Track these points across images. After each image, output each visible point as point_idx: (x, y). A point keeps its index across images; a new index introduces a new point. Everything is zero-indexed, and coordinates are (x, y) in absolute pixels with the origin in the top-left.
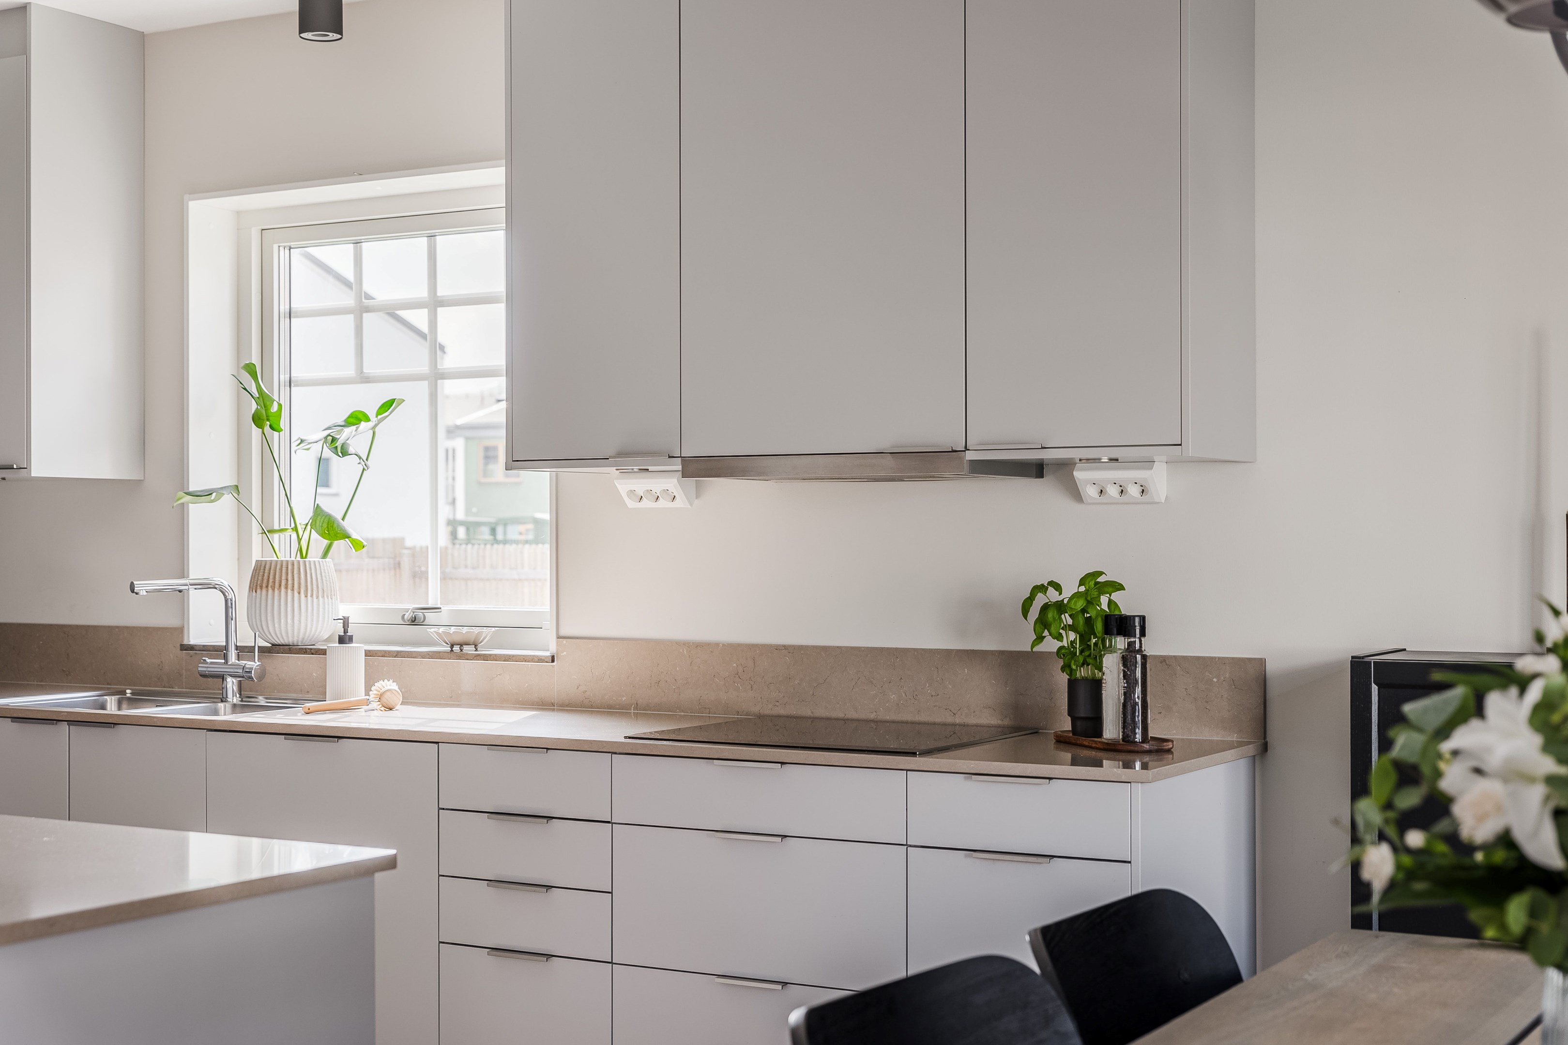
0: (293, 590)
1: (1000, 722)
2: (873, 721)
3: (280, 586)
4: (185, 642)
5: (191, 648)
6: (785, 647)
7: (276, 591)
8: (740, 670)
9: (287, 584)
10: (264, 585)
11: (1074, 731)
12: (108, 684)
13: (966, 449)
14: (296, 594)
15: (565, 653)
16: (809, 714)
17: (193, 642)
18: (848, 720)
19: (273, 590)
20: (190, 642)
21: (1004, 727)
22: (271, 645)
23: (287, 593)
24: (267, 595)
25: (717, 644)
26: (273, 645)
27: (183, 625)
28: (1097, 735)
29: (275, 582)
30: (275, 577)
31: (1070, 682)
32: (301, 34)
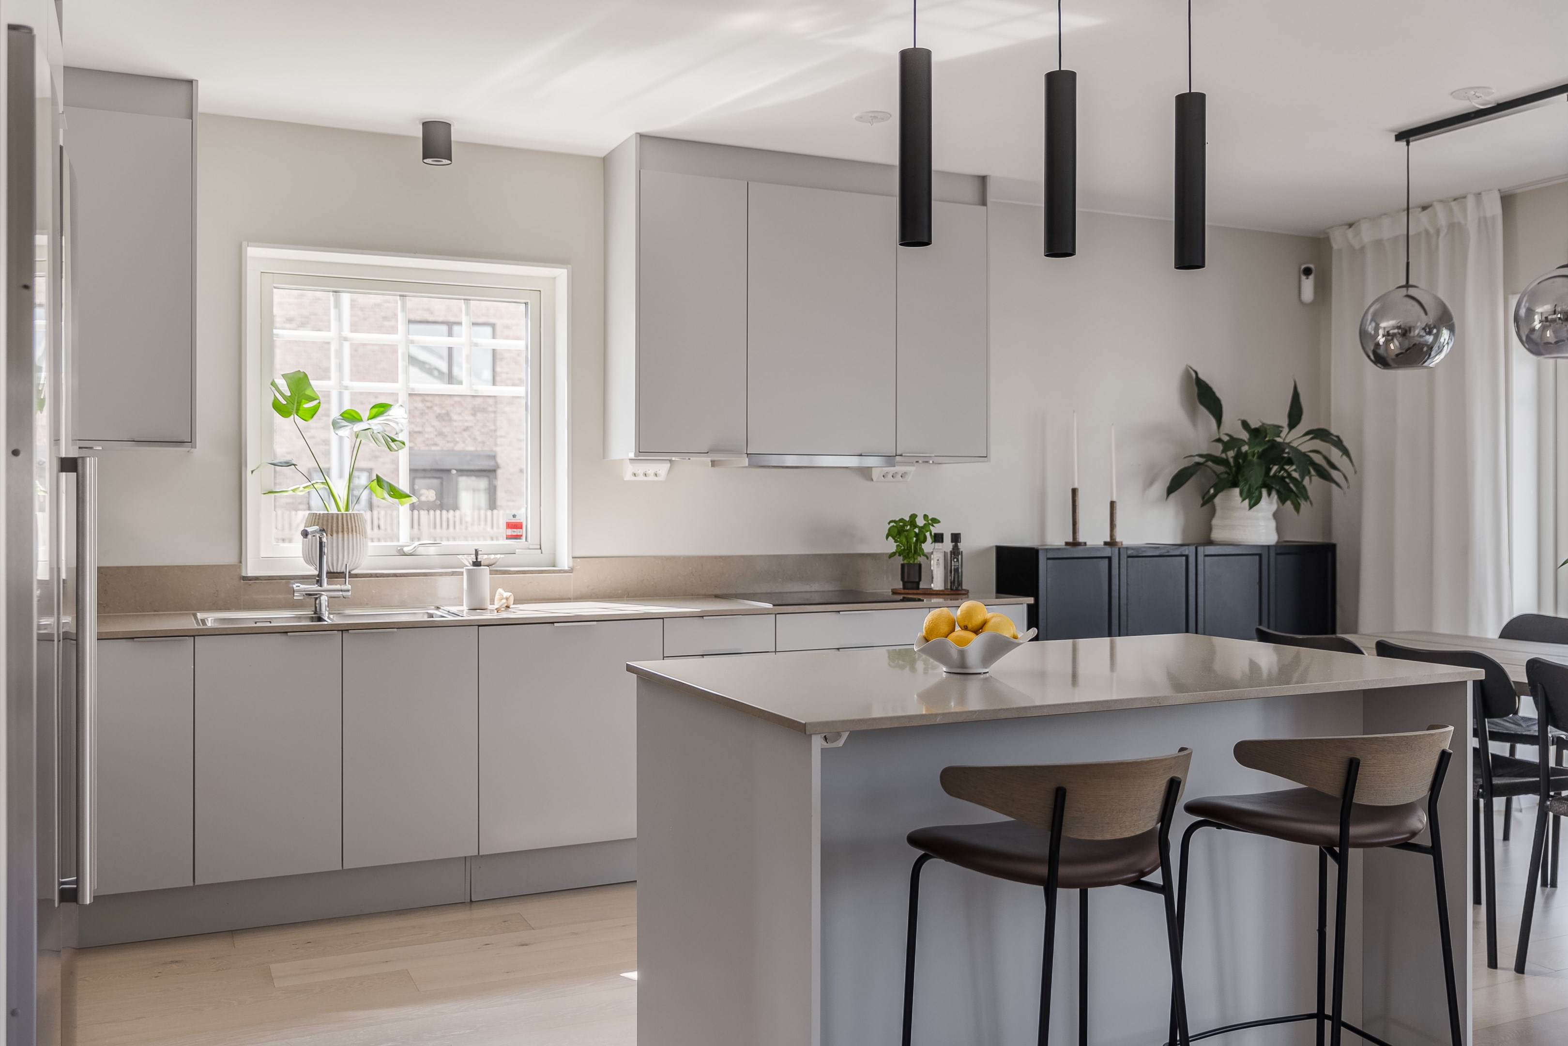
1: (834, 589)
2: (769, 593)
3: (352, 531)
4: (244, 574)
5: (245, 578)
6: (721, 557)
7: (340, 535)
11: (904, 588)
12: (155, 611)
13: (896, 455)
14: (361, 536)
15: (579, 567)
16: (734, 592)
17: (251, 574)
18: (756, 593)
19: (348, 534)
20: (247, 574)
23: (356, 535)
24: (343, 538)
25: (679, 557)
26: (335, 573)
27: (241, 562)
28: (918, 588)
29: (348, 528)
30: (347, 525)
31: (903, 566)
32: (424, 158)
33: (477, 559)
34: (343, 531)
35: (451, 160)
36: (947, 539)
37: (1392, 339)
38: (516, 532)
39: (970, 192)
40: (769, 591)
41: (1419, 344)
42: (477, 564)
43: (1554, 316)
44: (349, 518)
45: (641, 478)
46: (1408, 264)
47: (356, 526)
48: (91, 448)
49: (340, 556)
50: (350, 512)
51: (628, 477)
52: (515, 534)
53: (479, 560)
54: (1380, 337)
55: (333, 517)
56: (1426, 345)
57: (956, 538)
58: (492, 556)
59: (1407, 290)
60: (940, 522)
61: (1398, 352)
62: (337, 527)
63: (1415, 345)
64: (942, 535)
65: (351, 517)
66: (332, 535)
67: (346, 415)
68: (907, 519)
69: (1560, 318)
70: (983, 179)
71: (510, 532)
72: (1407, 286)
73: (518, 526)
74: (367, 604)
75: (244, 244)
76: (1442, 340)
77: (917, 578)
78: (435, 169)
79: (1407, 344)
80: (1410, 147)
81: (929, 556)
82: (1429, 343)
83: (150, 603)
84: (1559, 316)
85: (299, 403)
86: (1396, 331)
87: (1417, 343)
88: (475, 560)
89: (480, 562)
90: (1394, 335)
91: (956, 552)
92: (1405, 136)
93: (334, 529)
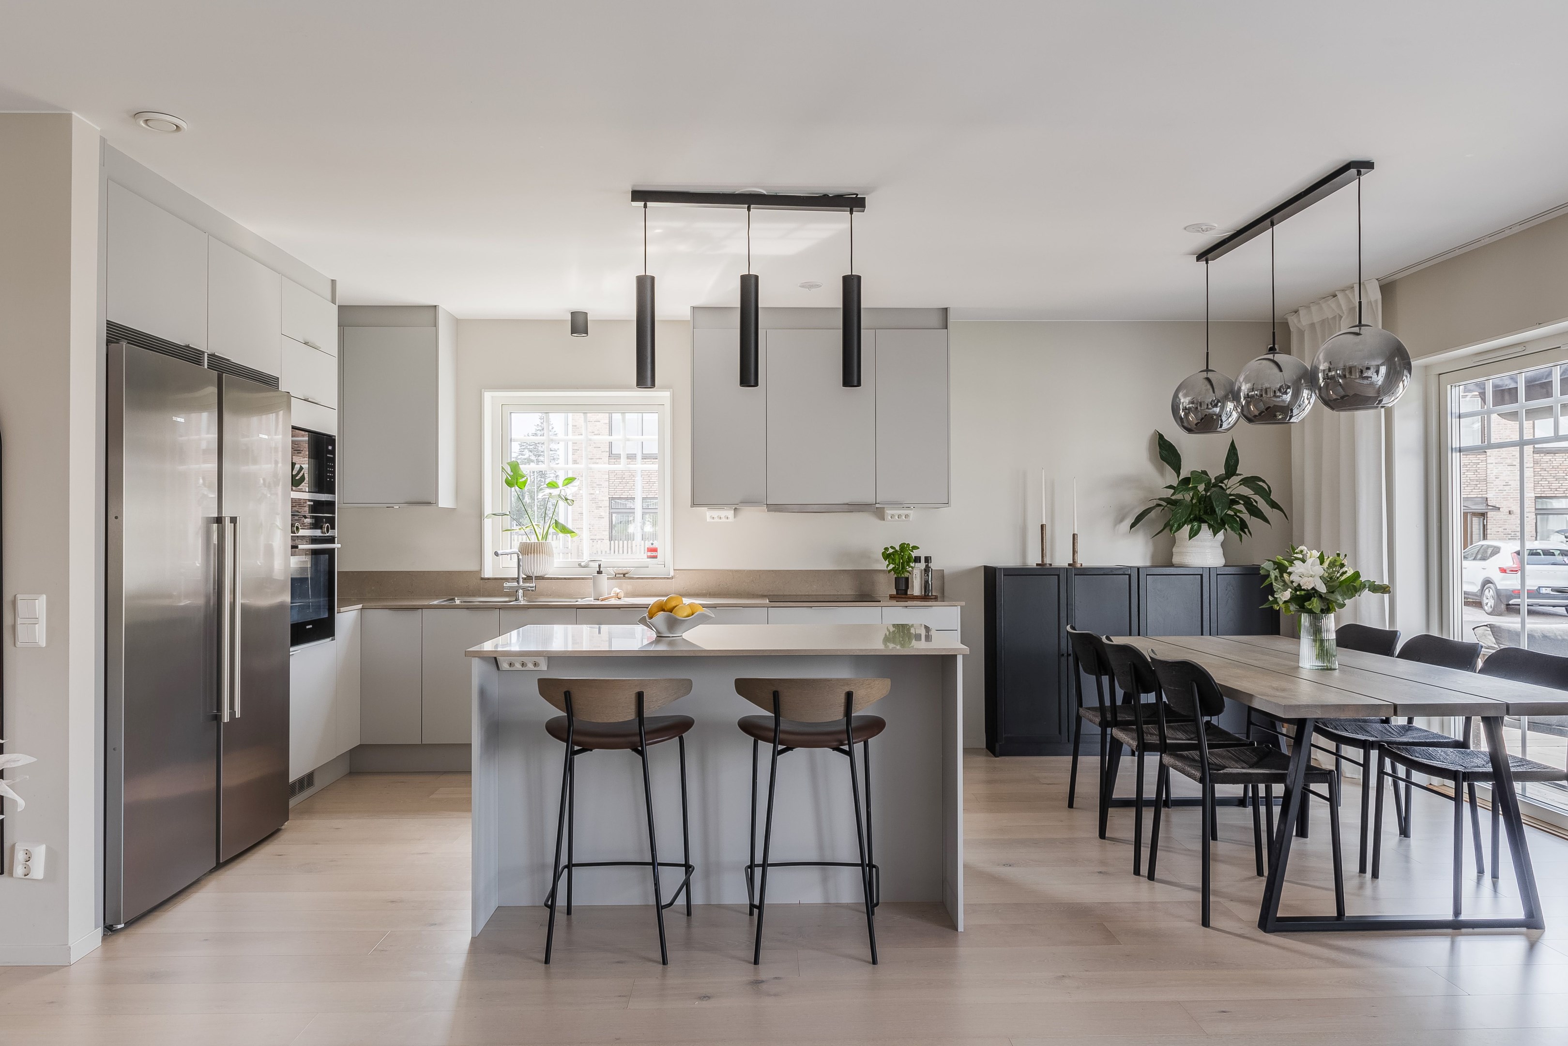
0: (545, 554)
1: (854, 594)
2: (807, 595)
3: (540, 552)
4: (482, 577)
5: (482, 579)
7: (532, 554)
8: (754, 579)
9: (542, 552)
10: (532, 552)
11: (897, 593)
13: (876, 503)
14: (544, 555)
15: (677, 576)
17: (486, 576)
18: (797, 595)
19: (537, 554)
20: (484, 576)
21: (857, 595)
22: (526, 577)
23: (542, 555)
24: (534, 556)
26: (527, 576)
27: (481, 570)
28: (906, 594)
29: (537, 551)
30: (537, 549)
31: (896, 578)
32: (572, 334)
33: (600, 569)
34: (534, 553)
35: (587, 334)
36: (923, 560)
37: (1189, 413)
38: (654, 554)
39: (936, 320)
40: (807, 594)
41: (1209, 414)
42: (599, 572)
43: (1253, 393)
44: (538, 545)
45: (717, 520)
46: (1208, 353)
47: (542, 550)
48: (393, 507)
49: (536, 567)
50: (547, 541)
51: (708, 519)
52: (653, 555)
53: (601, 570)
54: (1181, 411)
55: (529, 544)
56: (1215, 414)
57: (928, 560)
58: (628, 568)
59: (1207, 373)
60: (919, 548)
61: (1196, 422)
62: (531, 550)
63: (1206, 415)
64: (920, 557)
65: (537, 544)
66: (528, 555)
67: (550, 485)
68: (898, 548)
69: (1257, 394)
70: (946, 310)
71: (649, 554)
72: (1207, 370)
73: (655, 550)
74: (550, 595)
75: (483, 390)
76: (1228, 409)
77: (904, 586)
78: (579, 339)
79: (1200, 416)
80: (1208, 265)
81: (911, 573)
82: (1217, 413)
83: (434, 591)
84: (1256, 392)
85: (517, 479)
86: (1191, 405)
87: (1207, 414)
88: (598, 570)
89: (602, 571)
90: (1190, 409)
91: (927, 570)
92: (1205, 255)
93: (529, 551)
